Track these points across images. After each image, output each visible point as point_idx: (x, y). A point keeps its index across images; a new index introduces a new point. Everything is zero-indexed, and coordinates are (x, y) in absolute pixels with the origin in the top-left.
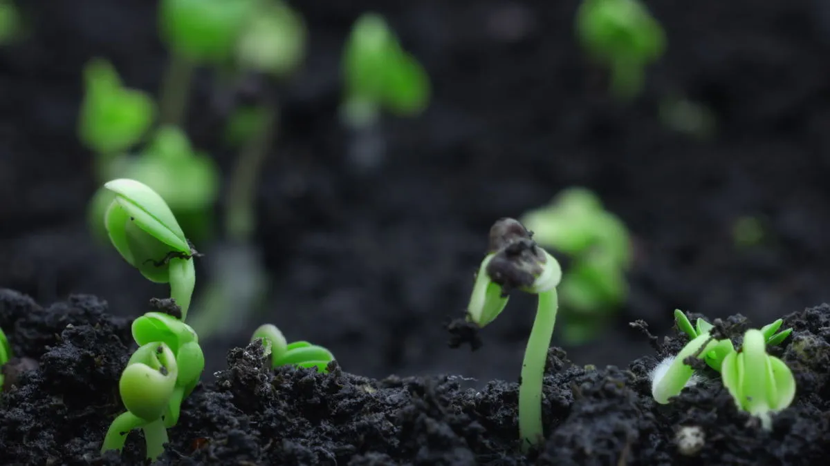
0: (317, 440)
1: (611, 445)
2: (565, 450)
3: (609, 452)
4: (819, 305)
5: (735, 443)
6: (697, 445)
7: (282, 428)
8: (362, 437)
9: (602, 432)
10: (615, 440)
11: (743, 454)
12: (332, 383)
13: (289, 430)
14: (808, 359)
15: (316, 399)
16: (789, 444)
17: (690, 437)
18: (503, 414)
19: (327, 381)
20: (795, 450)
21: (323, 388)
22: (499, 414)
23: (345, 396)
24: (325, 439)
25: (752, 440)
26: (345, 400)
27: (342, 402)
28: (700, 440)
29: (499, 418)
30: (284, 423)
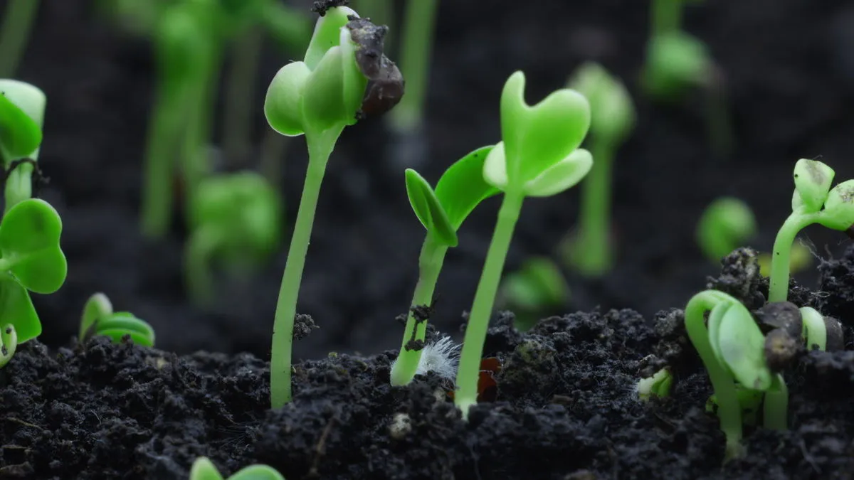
0: (94, 404)
1: (317, 424)
2: (272, 427)
3: (313, 431)
4: (574, 312)
5: (434, 430)
6: (404, 430)
7: (65, 391)
8: (128, 403)
9: (312, 413)
10: (322, 421)
11: (438, 441)
12: (122, 353)
13: (71, 393)
14: (531, 360)
15: (103, 368)
16: (480, 435)
17: (401, 422)
18: (261, 392)
19: (118, 351)
20: (484, 442)
21: (112, 357)
22: (258, 392)
23: (128, 366)
24: (100, 403)
25: (449, 430)
26: (125, 369)
27: (122, 371)
28: (408, 426)
29: (257, 395)
30: (66, 387)
